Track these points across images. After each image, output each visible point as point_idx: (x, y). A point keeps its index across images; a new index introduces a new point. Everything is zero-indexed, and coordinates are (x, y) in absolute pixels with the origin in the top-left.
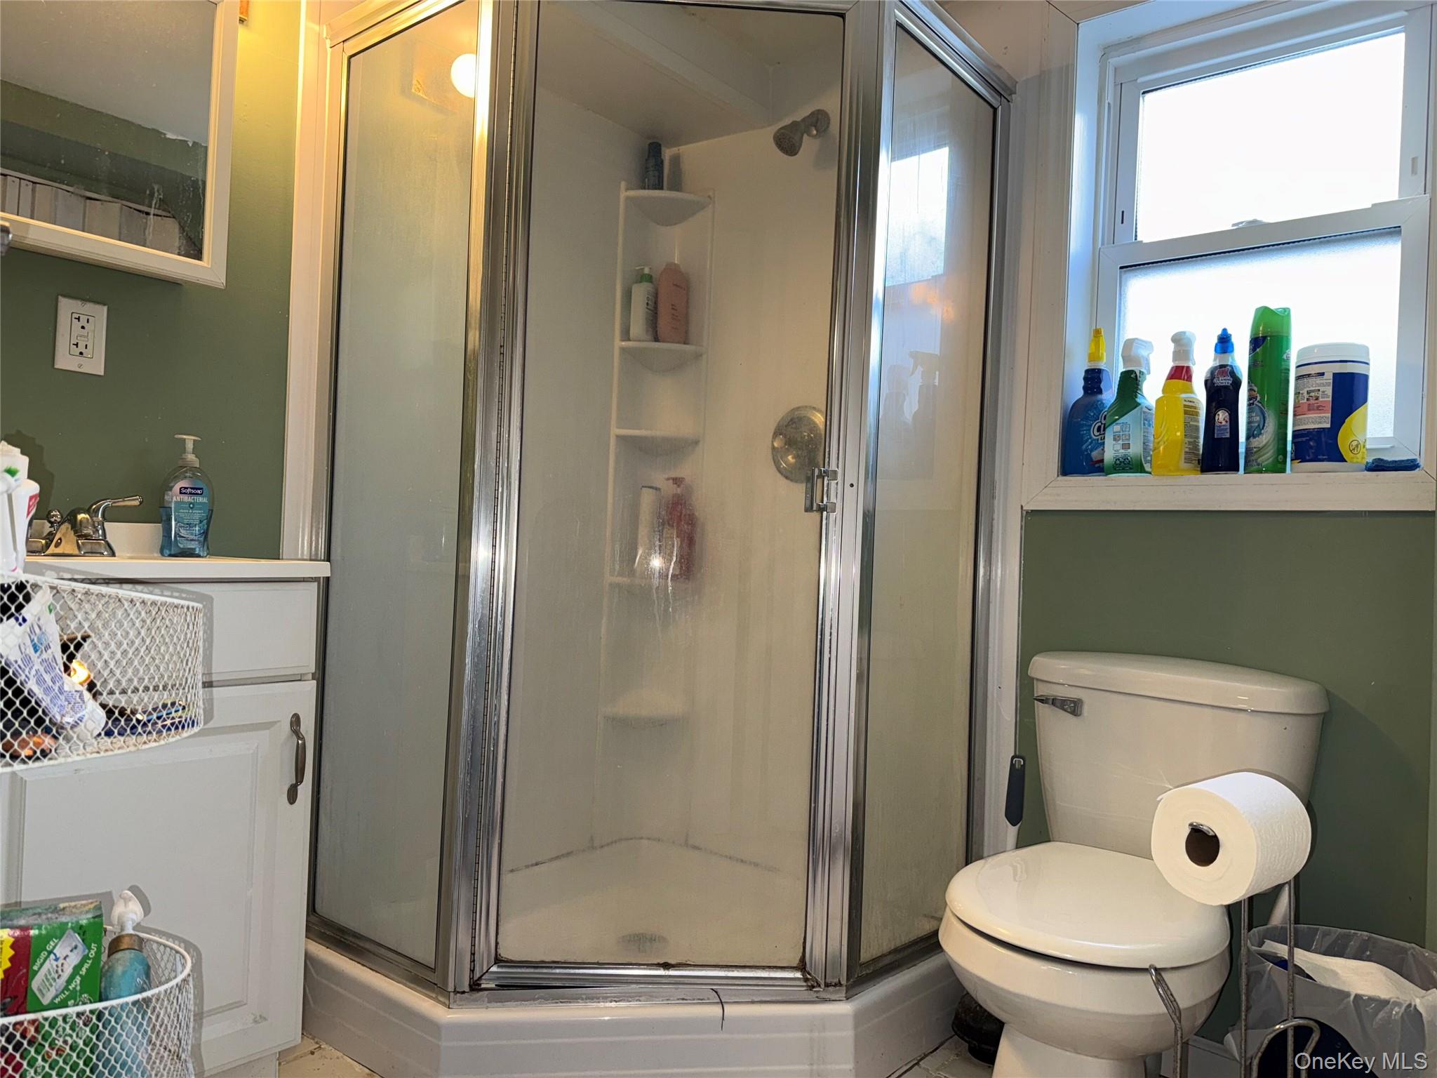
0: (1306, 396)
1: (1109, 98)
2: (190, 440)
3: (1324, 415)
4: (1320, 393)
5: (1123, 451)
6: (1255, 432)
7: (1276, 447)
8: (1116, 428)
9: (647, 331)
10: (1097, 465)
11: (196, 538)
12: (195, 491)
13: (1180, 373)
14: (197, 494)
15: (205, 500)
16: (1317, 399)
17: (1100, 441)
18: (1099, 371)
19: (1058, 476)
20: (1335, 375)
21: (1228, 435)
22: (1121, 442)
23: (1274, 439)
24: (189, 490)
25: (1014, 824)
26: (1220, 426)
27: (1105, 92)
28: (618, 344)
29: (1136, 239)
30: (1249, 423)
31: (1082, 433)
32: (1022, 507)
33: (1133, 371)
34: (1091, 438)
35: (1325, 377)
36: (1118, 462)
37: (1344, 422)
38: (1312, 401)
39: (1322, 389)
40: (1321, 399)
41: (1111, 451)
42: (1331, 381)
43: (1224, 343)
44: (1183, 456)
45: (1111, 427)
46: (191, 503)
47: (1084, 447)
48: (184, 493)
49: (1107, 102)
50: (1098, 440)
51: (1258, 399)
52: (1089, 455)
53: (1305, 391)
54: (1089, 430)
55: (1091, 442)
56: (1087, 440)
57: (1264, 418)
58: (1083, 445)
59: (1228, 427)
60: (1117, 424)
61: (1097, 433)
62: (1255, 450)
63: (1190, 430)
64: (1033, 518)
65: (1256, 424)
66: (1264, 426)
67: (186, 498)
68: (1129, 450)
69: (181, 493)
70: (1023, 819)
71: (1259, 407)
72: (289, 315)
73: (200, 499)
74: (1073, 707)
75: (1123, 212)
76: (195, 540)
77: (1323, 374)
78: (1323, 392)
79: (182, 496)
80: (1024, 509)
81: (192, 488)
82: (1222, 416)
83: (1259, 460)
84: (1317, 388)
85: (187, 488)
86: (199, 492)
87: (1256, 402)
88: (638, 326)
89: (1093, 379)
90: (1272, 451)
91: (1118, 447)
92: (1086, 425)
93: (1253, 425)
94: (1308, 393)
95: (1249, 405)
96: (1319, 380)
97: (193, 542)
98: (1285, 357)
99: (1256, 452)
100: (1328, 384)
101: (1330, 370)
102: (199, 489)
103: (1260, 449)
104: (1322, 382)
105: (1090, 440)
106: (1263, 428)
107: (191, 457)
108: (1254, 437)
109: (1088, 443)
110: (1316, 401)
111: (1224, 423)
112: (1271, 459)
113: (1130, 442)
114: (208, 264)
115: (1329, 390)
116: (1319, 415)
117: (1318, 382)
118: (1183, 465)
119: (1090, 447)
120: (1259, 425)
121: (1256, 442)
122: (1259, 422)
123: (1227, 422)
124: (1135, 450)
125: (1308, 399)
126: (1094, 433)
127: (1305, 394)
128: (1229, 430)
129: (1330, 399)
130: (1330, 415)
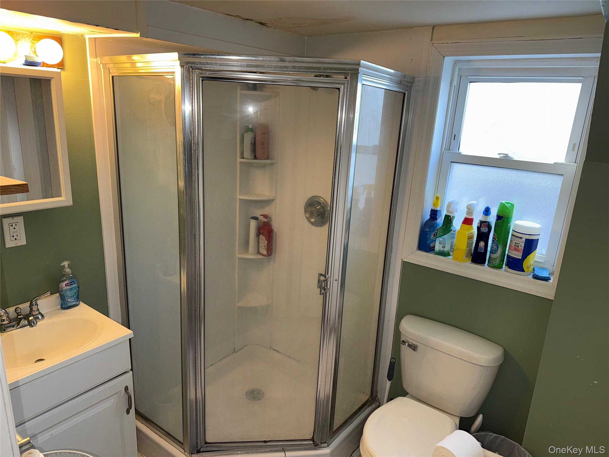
0: (514, 244)
1: (455, 83)
2: (66, 263)
3: (520, 254)
4: (520, 245)
5: (442, 248)
6: (494, 252)
7: (500, 259)
8: (441, 239)
9: (251, 154)
10: (432, 249)
11: (74, 300)
12: (71, 284)
13: (468, 221)
14: (73, 284)
15: (76, 285)
16: (518, 247)
17: (434, 240)
18: (437, 211)
19: (417, 250)
20: (526, 239)
21: (483, 251)
22: (442, 245)
23: (500, 256)
24: (69, 284)
25: (390, 381)
26: (480, 248)
27: (453, 81)
28: (239, 160)
29: (458, 151)
30: (492, 247)
31: (427, 237)
32: (402, 259)
33: (450, 216)
34: (431, 238)
35: (522, 239)
36: (440, 252)
37: (527, 257)
38: (516, 247)
39: (520, 244)
40: (519, 247)
41: (438, 247)
42: (524, 241)
43: (487, 211)
44: (465, 255)
45: (439, 238)
46: (71, 288)
47: (428, 242)
48: (67, 286)
49: (454, 86)
50: (433, 239)
51: (497, 240)
52: (430, 245)
53: (514, 242)
54: (430, 236)
55: (431, 240)
56: (429, 240)
57: (498, 248)
58: (427, 241)
59: (484, 248)
60: (441, 238)
61: (433, 237)
62: (492, 258)
63: (469, 245)
64: (406, 265)
65: (494, 249)
66: (497, 250)
67: (68, 287)
68: (445, 249)
69: (66, 286)
70: (393, 379)
71: (496, 243)
72: (99, 194)
73: (74, 286)
74: (414, 348)
75: (455, 135)
76: (74, 301)
77: (522, 238)
78: (521, 245)
79: (66, 287)
80: (403, 260)
81: (70, 283)
82: (482, 244)
83: (494, 263)
84: (519, 243)
85: (68, 283)
86: (73, 283)
87: (495, 241)
88: (247, 153)
89: (434, 214)
90: (499, 261)
91: (441, 247)
92: (429, 234)
93: (493, 249)
94: (515, 243)
95: (493, 240)
96: (520, 240)
97: (73, 302)
98: (509, 225)
99: (493, 259)
100: (523, 243)
101: (525, 237)
102: (73, 282)
103: (494, 259)
104: (521, 241)
105: (430, 240)
106: (497, 251)
107: (68, 270)
108: (493, 254)
109: (429, 241)
110: (518, 248)
111: (482, 247)
112: (498, 263)
113: (446, 246)
114: (64, 198)
115: (523, 245)
116: (518, 253)
117: (519, 240)
118: (464, 258)
119: (430, 242)
120: (495, 250)
121: (493, 256)
122: (496, 248)
123: (483, 246)
124: (447, 249)
125: (515, 246)
126: (432, 237)
127: (514, 243)
128: (483, 250)
129: (523, 248)
130: (522, 254)
